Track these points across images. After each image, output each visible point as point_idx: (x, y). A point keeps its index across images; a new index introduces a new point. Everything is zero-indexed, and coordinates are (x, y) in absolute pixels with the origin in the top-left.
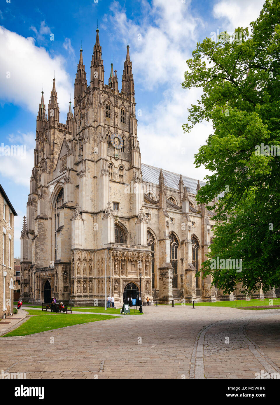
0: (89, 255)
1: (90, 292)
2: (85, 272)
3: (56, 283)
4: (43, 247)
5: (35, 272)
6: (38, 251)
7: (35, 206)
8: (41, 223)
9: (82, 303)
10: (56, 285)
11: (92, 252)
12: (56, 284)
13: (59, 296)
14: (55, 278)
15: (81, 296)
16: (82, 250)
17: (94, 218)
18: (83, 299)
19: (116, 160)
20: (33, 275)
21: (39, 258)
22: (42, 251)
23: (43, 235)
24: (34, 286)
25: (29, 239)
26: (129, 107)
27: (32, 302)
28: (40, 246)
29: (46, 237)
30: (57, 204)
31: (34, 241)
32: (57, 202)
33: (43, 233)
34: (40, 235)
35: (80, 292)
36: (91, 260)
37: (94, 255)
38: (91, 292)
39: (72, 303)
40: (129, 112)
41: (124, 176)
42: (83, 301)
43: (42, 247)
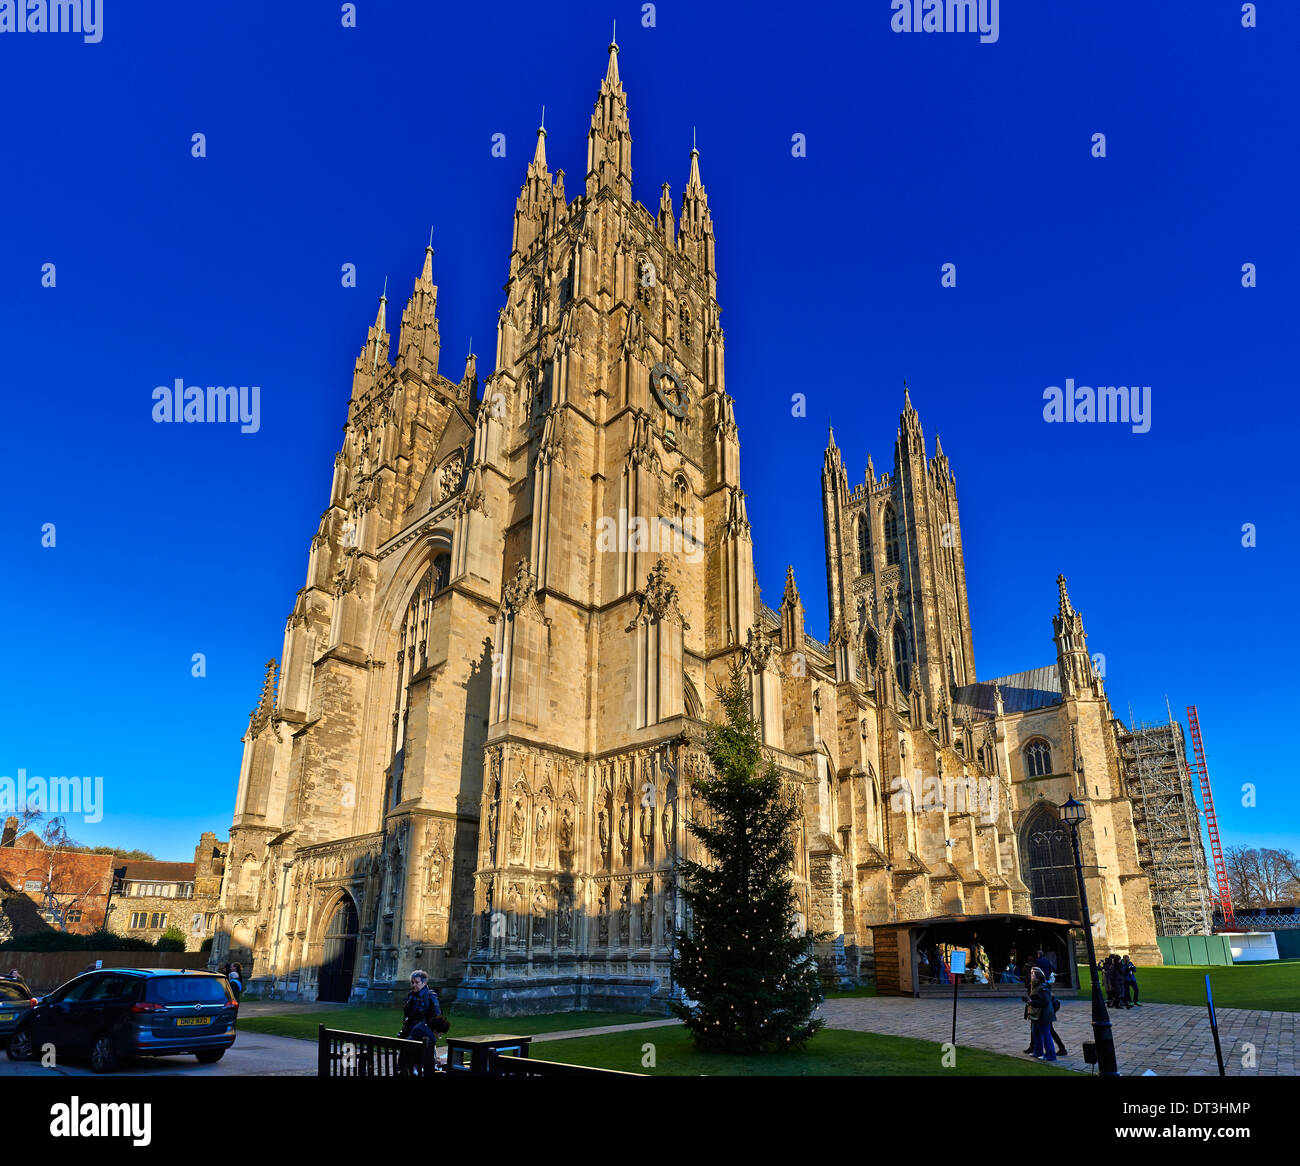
0: (566, 774)
1: (560, 942)
2: (543, 847)
3: (387, 899)
4: (334, 767)
5: (288, 860)
6: (314, 779)
7: (320, 632)
8: (340, 678)
9: (525, 994)
10: (387, 911)
11: (577, 763)
12: (391, 905)
13: (401, 964)
14: (389, 881)
15: (517, 962)
16: (535, 745)
17: (588, 627)
18: (534, 974)
19: (669, 450)
20: (281, 876)
21: (317, 807)
22: (331, 781)
23: (344, 723)
24: (277, 919)
25: (281, 741)
26: (703, 310)
27: (261, 989)
28: (325, 760)
29: (354, 729)
30: (411, 614)
31: (303, 739)
32: (414, 608)
33: (345, 717)
34: (330, 720)
35: (517, 943)
36: (571, 795)
37: (585, 775)
38: (566, 942)
39: (476, 995)
40: (703, 322)
41: (689, 511)
42: (532, 985)
43: (333, 764)
